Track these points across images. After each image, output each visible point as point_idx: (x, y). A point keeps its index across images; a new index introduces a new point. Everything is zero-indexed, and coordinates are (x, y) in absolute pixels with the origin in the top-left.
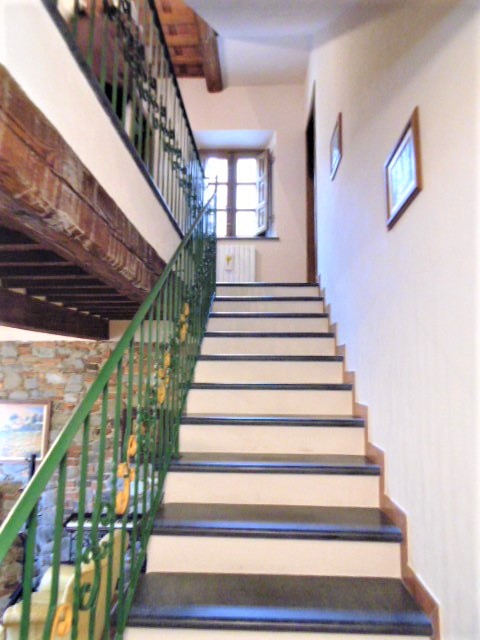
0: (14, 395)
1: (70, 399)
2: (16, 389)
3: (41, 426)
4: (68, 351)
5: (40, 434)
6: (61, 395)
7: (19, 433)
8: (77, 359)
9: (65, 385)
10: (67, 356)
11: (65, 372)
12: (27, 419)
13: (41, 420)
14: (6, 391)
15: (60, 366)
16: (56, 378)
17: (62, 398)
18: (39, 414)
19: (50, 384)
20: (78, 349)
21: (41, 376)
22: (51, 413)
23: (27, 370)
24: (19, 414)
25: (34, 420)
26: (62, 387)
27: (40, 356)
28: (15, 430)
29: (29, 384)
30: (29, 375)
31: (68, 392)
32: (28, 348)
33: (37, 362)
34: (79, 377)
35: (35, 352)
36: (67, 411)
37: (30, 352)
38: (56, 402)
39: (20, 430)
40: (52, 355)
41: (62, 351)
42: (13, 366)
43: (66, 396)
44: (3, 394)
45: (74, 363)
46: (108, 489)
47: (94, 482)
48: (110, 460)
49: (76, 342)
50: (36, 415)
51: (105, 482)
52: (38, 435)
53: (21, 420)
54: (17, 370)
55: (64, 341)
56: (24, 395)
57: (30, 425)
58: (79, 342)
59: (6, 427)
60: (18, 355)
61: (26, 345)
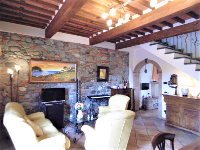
0: (64, 60)
1: (82, 62)
2: (64, 58)
3: (74, 71)
6: (79, 61)
7: (67, 73)
8: (83, 50)
9: (80, 58)
10: (80, 49)
11: (80, 54)
12: (69, 68)
13: (74, 69)
14: (61, 58)
15: (78, 52)
16: (78, 56)
18: (73, 67)
19: (75, 57)
20: (83, 47)
21: (72, 54)
22: (77, 67)
23: (67, 52)
24: (67, 67)
25: (72, 69)
27: (72, 47)
28: (65, 72)
30: (68, 54)
32: (67, 44)
33: (71, 50)
34: (84, 56)
35: (70, 46)
36: (81, 66)
37: (68, 46)
39: (67, 72)
40: (76, 48)
41: (79, 47)
42: (63, 50)
43: (81, 61)
44: (60, 59)
45: (82, 51)
46: (93, 89)
47: (90, 87)
48: (94, 81)
49: (83, 44)
50: (72, 67)
51: (92, 87)
52: (73, 74)
53: (68, 69)
54: (64, 51)
55: (79, 44)
56: (67, 60)
57: (71, 70)
58: (84, 45)
59: (62, 70)
60: (64, 46)
61: (67, 43)
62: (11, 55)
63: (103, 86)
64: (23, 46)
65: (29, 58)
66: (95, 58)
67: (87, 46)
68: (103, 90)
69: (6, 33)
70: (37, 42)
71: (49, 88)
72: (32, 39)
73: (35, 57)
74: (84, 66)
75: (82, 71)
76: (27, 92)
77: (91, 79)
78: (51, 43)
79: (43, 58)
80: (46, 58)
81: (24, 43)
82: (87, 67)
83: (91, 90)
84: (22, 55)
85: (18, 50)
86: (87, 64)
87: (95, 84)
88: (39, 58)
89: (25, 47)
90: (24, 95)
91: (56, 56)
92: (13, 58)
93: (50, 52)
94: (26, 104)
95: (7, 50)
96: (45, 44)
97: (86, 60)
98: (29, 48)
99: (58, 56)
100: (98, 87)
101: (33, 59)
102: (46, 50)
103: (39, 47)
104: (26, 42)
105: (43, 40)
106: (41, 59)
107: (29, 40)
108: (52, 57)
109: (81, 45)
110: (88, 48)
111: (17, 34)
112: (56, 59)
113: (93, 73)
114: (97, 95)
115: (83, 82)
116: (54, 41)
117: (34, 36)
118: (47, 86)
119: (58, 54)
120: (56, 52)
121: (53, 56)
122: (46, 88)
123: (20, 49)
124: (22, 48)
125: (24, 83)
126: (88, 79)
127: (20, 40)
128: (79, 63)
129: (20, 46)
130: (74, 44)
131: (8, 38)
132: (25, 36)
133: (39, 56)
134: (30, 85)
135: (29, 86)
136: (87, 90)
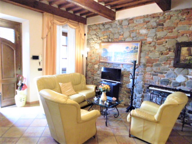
0: (127, 40)
1: (149, 40)
2: (127, 37)
3: (137, 51)
4: (149, 19)
5: (137, 54)
6: (146, 38)
7: (129, 54)
8: (153, 22)
9: (147, 34)
10: (149, 22)
11: (147, 28)
12: (132, 48)
13: (137, 49)
14: (124, 38)
15: (145, 26)
16: (143, 31)
17: (146, 40)
18: (137, 46)
19: (141, 34)
20: (154, 17)
21: (137, 31)
22: (141, 46)
23: (132, 29)
24: (129, 47)
25: (135, 49)
26: (146, 35)
27: (137, 23)
28: (128, 53)
29: (132, 35)
30: (132, 31)
31: (148, 37)
32: (132, 21)
33: (135, 26)
34: (154, 30)
35: (135, 22)
36: (148, 45)
38: (144, 42)
39: (129, 52)
40: (142, 22)
41: (147, 20)
43: (148, 38)
44: (123, 40)
45: (152, 24)
46: (166, 78)
47: (159, 74)
48: (168, 66)
49: (153, 14)
50: (135, 47)
51: (165, 75)
52: (136, 55)
53: (130, 49)
54: (128, 30)
55: (147, 15)
56: (131, 39)
57: (133, 50)
58: (155, 14)
59: (124, 51)
60: (129, 24)
61: (132, 19)
62: (92, 41)
63: (189, 77)
64: (98, 33)
65: (100, 41)
66: (174, 30)
67: (160, 13)
68: (188, 83)
69: (90, 25)
70: (106, 26)
71: (112, 68)
72: (103, 25)
73: (105, 40)
74: (153, 44)
75: (150, 51)
76: (99, 69)
77: (164, 62)
78: (117, 24)
79: (110, 40)
80: (112, 40)
81: (98, 30)
82: (157, 46)
83: (162, 78)
84: (97, 40)
85: (95, 37)
86: (159, 41)
87: (170, 70)
88: (107, 40)
89: (99, 33)
90: (97, 71)
91: (120, 37)
92: (93, 43)
93: (116, 33)
94: (97, 78)
95: (90, 38)
96: (112, 27)
97: (156, 35)
98: (101, 34)
99: (122, 37)
100: (177, 76)
101: (103, 42)
102: (112, 32)
103: (107, 31)
104: (100, 29)
105: (110, 23)
106: (108, 42)
107: (101, 27)
108: (116, 39)
109: (151, 15)
110: (161, 18)
111: (95, 24)
112: (120, 39)
113: (168, 54)
114: (174, 88)
115: (149, 66)
116: (119, 21)
117: (104, 22)
118: (111, 66)
119: (121, 35)
120: (120, 32)
121: (117, 37)
122: (111, 67)
123: (96, 36)
124: (97, 35)
125: (97, 62)
126: (158, 62)
127: (97, 29)
128: (146, 41)
129: (96, 33)
130: (140, 17)
131: (91, 29)
132: (99, 24)
133: (107, 39)
134: (100, 63)
135: (99, 65)
136: (154, 77)
